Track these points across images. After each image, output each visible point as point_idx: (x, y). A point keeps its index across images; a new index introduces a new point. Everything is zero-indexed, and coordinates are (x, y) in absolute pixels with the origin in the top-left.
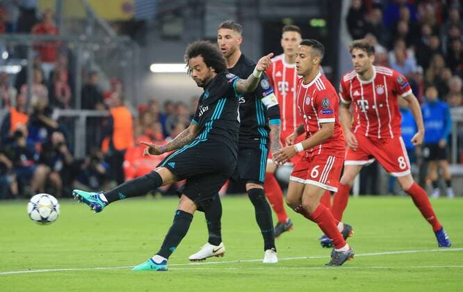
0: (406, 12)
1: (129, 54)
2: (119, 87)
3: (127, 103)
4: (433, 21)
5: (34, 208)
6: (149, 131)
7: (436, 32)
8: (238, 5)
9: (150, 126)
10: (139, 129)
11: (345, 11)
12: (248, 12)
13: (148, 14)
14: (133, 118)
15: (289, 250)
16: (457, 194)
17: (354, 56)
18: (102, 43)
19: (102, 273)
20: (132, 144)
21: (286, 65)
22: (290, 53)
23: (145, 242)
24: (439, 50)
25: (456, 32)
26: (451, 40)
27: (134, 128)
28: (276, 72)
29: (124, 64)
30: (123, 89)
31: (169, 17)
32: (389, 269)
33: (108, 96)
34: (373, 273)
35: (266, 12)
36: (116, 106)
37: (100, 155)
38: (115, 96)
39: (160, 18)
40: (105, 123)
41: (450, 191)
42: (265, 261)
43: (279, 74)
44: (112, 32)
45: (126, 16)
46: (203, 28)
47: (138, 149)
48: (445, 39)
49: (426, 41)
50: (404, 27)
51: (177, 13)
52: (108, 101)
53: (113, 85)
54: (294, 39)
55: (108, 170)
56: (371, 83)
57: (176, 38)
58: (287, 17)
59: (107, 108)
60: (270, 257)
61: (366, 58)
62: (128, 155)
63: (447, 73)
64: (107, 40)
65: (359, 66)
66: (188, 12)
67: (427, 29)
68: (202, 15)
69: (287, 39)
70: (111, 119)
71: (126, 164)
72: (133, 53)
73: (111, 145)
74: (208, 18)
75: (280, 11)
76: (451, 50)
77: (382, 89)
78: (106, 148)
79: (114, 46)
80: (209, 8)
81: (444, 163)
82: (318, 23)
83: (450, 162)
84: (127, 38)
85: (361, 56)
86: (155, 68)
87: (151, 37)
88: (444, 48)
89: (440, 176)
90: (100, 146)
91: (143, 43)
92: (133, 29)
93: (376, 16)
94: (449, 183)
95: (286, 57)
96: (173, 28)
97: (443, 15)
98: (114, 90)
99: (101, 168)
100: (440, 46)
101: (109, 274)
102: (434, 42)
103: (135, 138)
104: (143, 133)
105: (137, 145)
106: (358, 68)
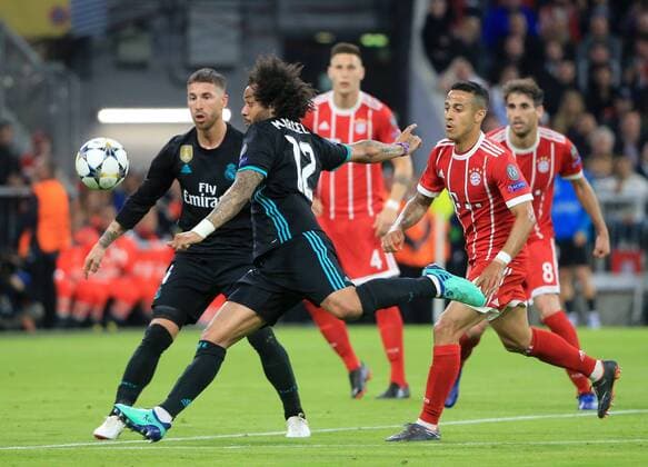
0: (519, 22)
1: (63, 92)
2: (46, 147)
3: (60, 173)
4: (565, 35)
5: (113, 154)
6: (97, 220)
7: (570, 54)
8: (243, 10)
9: (98, 211)
10: (80, 217)
11: (419, 21)
12: (258, 22)
13: (94, 25)
14: (70, 199)
15: (328, 416)
16: (605, 323)
17: (512, 106)
18: (18, 74)
19: (19, 455)
20: (68, 242)
21: (336, 111)
22: (344, 90)
23: (91, 404)
24: (574, 85)
25: (601, 54)
26: (594, 67)
27: (71, 215)
28: (320, 122)
29: (53, 109)
30: (53, 151)
31: (129, 31)
32: (494, 447)
33: (29, 162)
34: (467, 453)
35: (288, 22)
36: (42, 179)
37: (15, 260)
38: (41, 162)
39: (114, 32)
40: (24, 207)
41: (594, 318)
42: (290, 434)
43: (324, 126)
44: (35, 57)
45: (57, 31)
46: (184, 49)
47: (79, 250)
48: (583, 66)
49: (553, 69)
50: (516, 46)
51: (142, 24)
52: (29, 171)
53: (37, 144)
54: (351, 67)
55: (27, 284)
56: (532, 154)
57: (140, 66)
58: (324, 30)
59: (27, 182)
60: (297, 428)
61: (531, 110)
62: (62, 260)
63: (588, 122)
64: (27, 69)
65: (521, 123)
66: (159, 23)
67: (555, 50)
68: (183, 28)
69: (339, 67)
70: (33, 201)
71: (59, 275)
72: (68, 92)
73: (34, 242)
74: (194, 33)
75: (311, 21)
76: (594, 86)
77: (546, 164)
78: (25, 248)
79: (37, 79)
80: (194, 15)
81: (584, 272)
82: (376, 40)
83: (594, 269)
84: (58, 67)
85: (524, 106)
86: (106, 115)
87: (100, 64)
88: (583, 82)
89: (577, 293)
90: (16, 245)
91: (85, 75)
92: (69, 51)
93: (470, 29)
94: (591, 305)
95: (335, 95)
96: (136, 50)
97: (582, 26)
98: (38, 152)
99: (17, 282)
100: (576, 79)
101: (31, 457)
102: (566, 71)
103: (73, 233)
104: (86, 223)
105: (77, 243)
106: (519, 126)
